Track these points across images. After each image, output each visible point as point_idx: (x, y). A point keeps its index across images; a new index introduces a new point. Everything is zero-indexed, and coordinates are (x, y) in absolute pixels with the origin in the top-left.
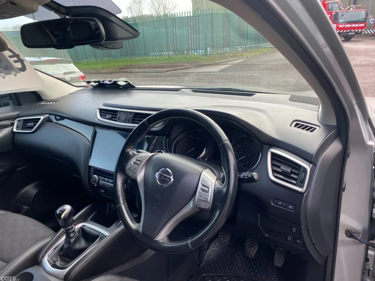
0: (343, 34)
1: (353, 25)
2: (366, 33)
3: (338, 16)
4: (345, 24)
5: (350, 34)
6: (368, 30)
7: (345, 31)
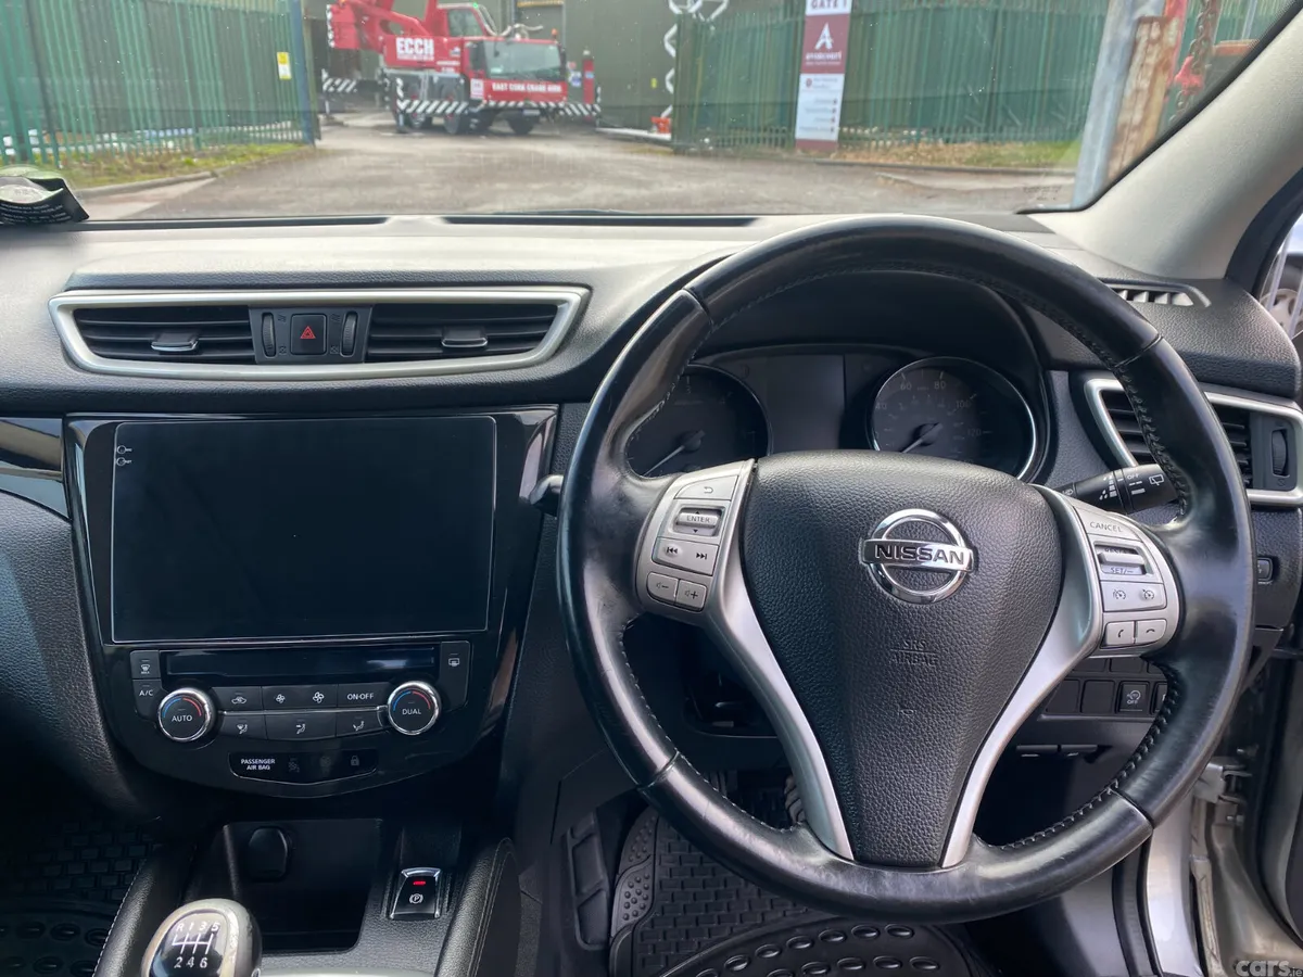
0: (507, 112)
1: (532, 88)
2: (569, 113)
3: (483, 56)
4: (508, 82)
5: (526, 113)
6: (572, 106)
7: (512, 104)
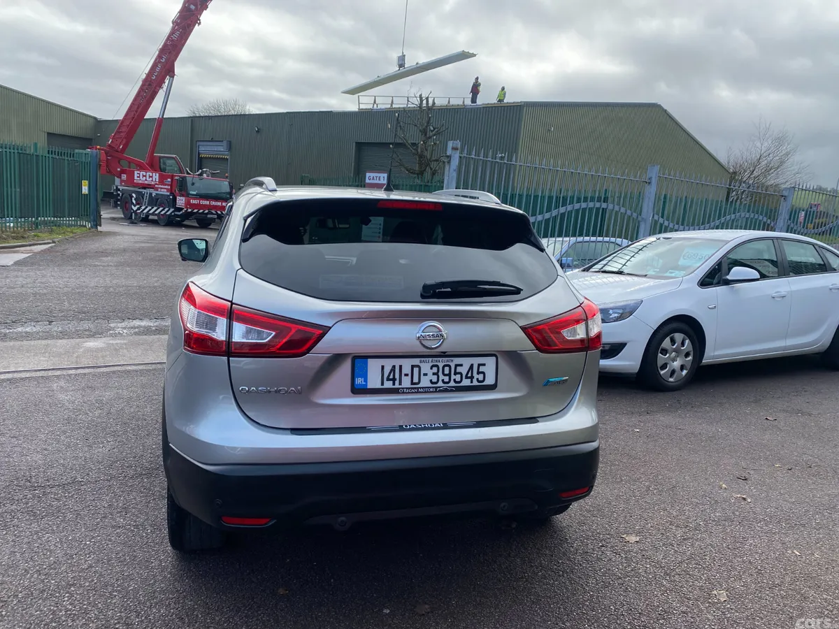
0: (197, 215)
1: (213, 203)
3: (186, 184)
4: (200, 199)
5: (209, 216)
7: (201, 211)
